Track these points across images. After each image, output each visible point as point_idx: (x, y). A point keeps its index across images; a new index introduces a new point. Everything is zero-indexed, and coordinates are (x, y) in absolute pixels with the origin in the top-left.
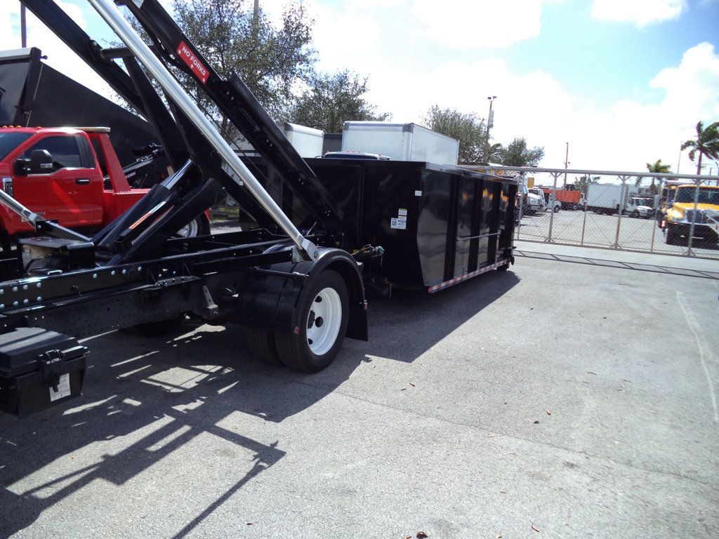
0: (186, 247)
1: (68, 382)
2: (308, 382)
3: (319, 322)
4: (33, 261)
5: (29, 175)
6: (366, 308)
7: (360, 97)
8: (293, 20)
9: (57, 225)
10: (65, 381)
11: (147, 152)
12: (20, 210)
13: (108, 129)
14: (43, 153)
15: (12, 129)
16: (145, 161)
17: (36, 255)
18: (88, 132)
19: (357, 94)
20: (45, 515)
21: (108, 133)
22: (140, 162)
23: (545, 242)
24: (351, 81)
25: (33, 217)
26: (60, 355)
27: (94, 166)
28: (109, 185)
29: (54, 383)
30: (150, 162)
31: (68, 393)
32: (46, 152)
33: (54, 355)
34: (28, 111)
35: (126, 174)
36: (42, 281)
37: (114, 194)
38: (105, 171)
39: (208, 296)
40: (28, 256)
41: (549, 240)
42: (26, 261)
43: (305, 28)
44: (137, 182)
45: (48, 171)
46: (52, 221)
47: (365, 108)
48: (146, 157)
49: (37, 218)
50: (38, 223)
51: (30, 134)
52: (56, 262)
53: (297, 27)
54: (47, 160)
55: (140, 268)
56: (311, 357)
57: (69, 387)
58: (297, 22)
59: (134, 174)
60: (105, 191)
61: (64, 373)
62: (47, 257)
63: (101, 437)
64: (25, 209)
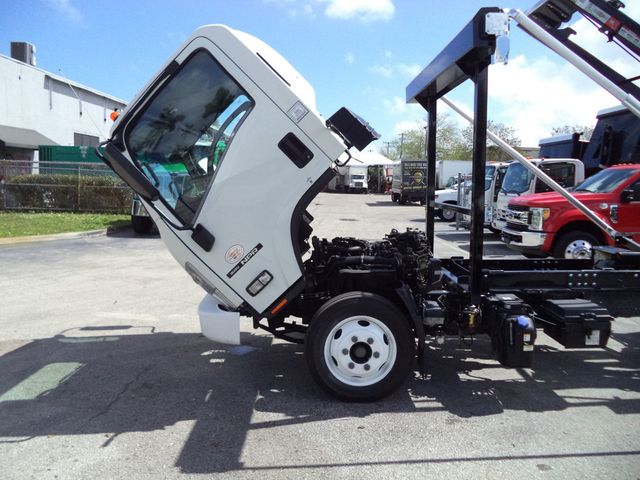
1: (598, 336)
5: (632, 203)
9: (631, 240)
10: (597, 334)
12: (605, 227)
15: (624, 166)
17: (602, 257)
20: (569, 411)
25: (614, 233)
26: (594, 317)
29: (589, 334)
31: (597, 343)
33: (590, 316)
36: (598, 273)
42: (595, 261)
46: (627, 237)
49: (617, 234)
50: (617, 237)
52: (613, 262)
57: (598, 339)
61: (596, 329)
62: (607, 259)
63: (621, 387)
64: (609, 227)
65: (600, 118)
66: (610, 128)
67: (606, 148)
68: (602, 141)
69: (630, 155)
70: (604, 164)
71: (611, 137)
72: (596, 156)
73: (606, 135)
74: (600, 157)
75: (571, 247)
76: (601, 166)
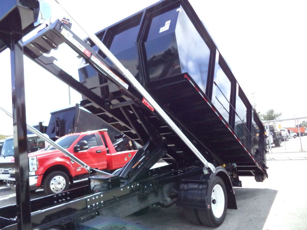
0: (150, 173)
3: (214, 202)
4: (95, 186)
5: (79, 152)
6: (234, 193)
9: (98, 170)
11: (121, 136)
12: (84, 165)
13: (107, 130)
14: (84, 142)
15: (72, 134)
16: (120, 140)
17: (96, 183)
18: (100, 132)
21: (106, 131)
22: (118, 141)
23: (300, 152)
25: (88, 168)
27: (103, 145)
28: (108, 152)
30: (122, 140)
32: (85, 142)
34: (75, 127)
35: (114, 146)
36: (103, 194)
37: (111, 155)
38: (107, 146)
39: (165, 194)
40: (93, 184)
41: (302, 151)
42: (92, 187)
44: (118, 149)
45: (87, 149)
46: (96, 169)
48: (121, 139)
49: (90, 168)
50: (90, 170)
51: (78, 136)
54: (86, 145)
55: (138, 185)
56: (215, 219)
59: (117, 146)
60: (108, 155)
62: (101, 184)
64: (86, 165)
65: (53, 114)
66: (58, 118)
67: (57, 128)
68: (55, 125)
69: (70, 130)
70: (58, 135)
71: (59, 123)
72: (53, 132)
73: (57, 122)
74: (55, 132)
75: (52, 181)
76: (56, 137)
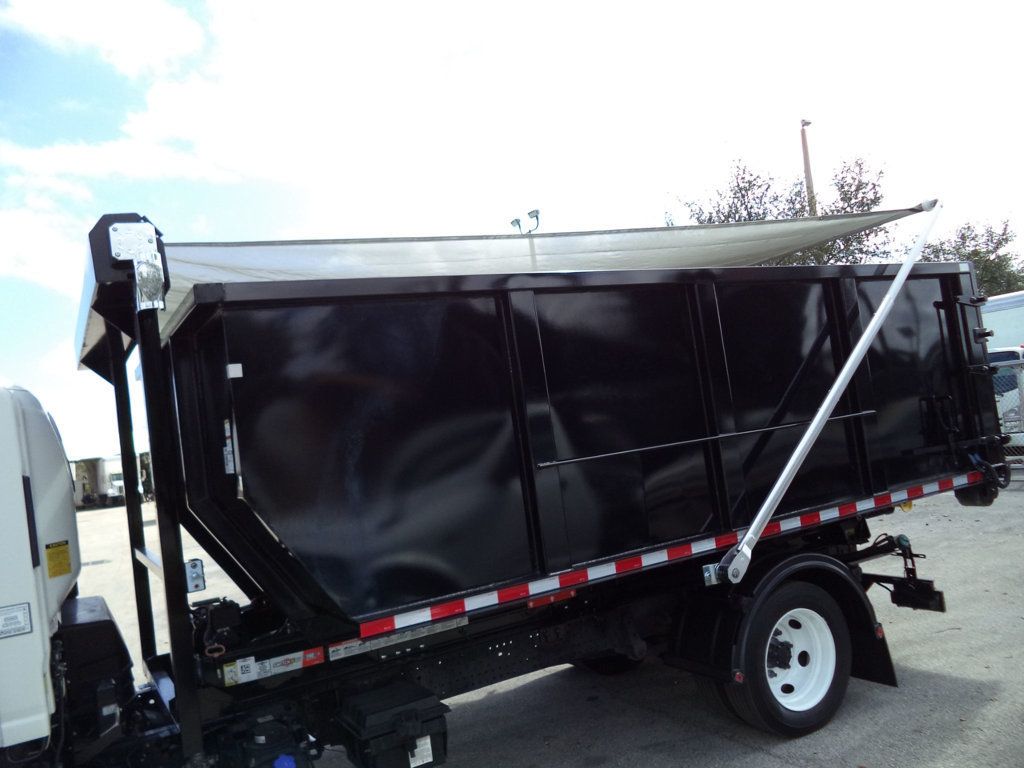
1: (429, 746)
2: (779, 753)
3: (804, 658)
7: (1001, 252)
8: (849, 180)
10: (426, 744)
19: (996, 248)
24: (980, 230)
29: (412, 748)
31: (430, 759)
39: (631, 629)
43: (870, 186)
47: (1016, 265)
53: (857, 190)
57: (430, 752)
58: (857, 182)
61: (423, 735)
